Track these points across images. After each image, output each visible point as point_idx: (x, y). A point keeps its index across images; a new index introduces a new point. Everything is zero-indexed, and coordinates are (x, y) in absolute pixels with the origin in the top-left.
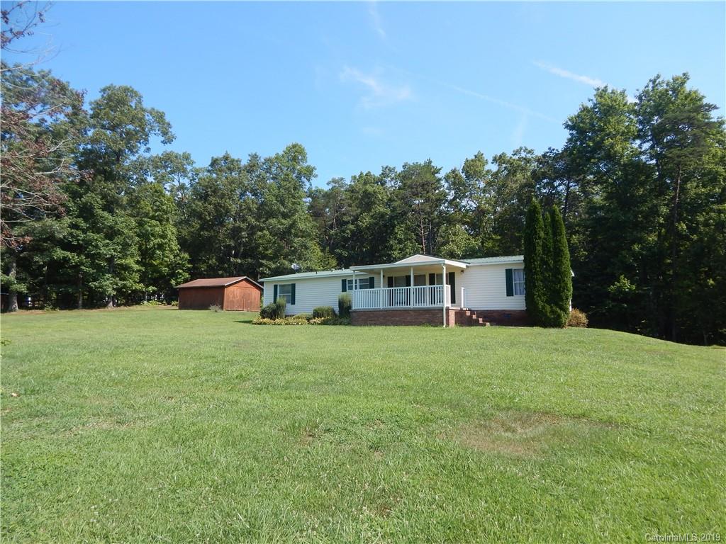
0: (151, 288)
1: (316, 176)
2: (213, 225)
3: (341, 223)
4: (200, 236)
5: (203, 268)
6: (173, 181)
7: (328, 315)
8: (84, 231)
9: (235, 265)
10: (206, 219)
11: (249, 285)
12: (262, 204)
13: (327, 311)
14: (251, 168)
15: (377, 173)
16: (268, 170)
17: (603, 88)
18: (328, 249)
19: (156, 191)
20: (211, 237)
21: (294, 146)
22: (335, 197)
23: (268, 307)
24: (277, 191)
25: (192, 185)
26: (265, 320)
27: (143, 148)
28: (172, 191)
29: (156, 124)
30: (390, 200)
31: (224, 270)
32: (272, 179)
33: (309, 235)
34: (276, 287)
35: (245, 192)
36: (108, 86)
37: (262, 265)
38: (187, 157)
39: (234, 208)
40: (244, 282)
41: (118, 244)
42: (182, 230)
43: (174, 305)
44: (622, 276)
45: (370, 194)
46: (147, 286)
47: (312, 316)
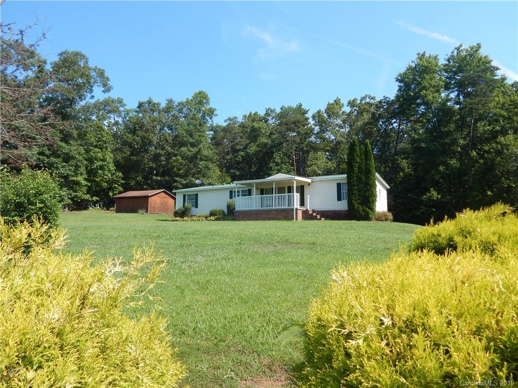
0: (95, 198)
1: (216, 115)
2: (140, 152)
3: (235, 151)
4: (130, 160)
5: (133, 183)
6: (110, 119)
7: (220, 214)
8: (48, 157)
9: (156, 181)
10: (134, 147)
11: (166, 196)
12: (176, 136)
13: (219, 212)
14: (168, 109)
15: (262, 113)
16: (180, 111)
17: (422, 53)
18: (224, 169)
19: (98, 127)
20: (138, 161)
21: (200, 93)
22: (230, 132)
23: (179, 210)
24: (187, 127)
25: (124, 122)
26: (177, 218)
27: (89, 95)
28: (109, 127)
29: (98, 79)
30: (271, 134)
31: (148, 185)
32: (184, 117)
33: (211, 160)
34: (184, 196)
35: (163, 127)
36: (64, 50)
37: (176, 181)
38: (120, 101)
39: (155, 140)
40: (163, 194)
41: (72, 166)
42: (117, 156)
43: (111, 211)
44: (432, 189)
45: (256, 129)
46: (92, 197)
47: (209, 216)
